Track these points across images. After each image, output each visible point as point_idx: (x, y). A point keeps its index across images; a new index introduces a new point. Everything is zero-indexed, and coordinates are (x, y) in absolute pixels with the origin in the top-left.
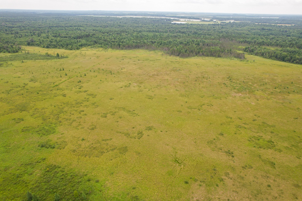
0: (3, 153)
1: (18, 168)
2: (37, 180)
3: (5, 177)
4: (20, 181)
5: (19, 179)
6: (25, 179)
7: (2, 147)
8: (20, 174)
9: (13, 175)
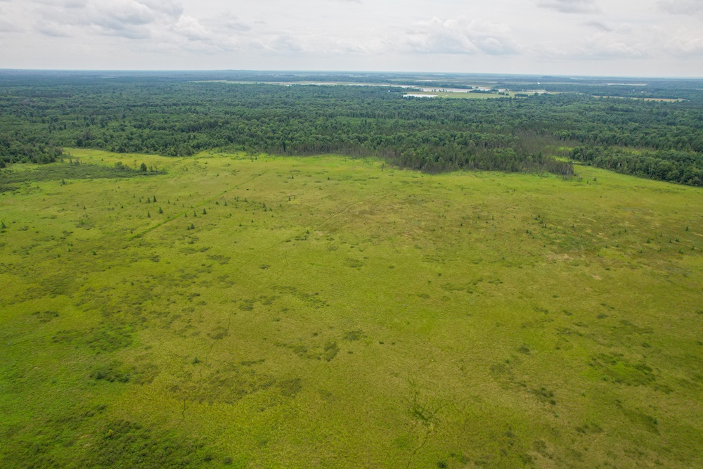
0: (7, 392)
1: (39, 429)
2: (83, 458)
3: (8, 450)
4: (42, 460)
5: (41, 456)
6: (56, 456)
7: (5, 378)
8: (43, 445)
9: (26, 447)
